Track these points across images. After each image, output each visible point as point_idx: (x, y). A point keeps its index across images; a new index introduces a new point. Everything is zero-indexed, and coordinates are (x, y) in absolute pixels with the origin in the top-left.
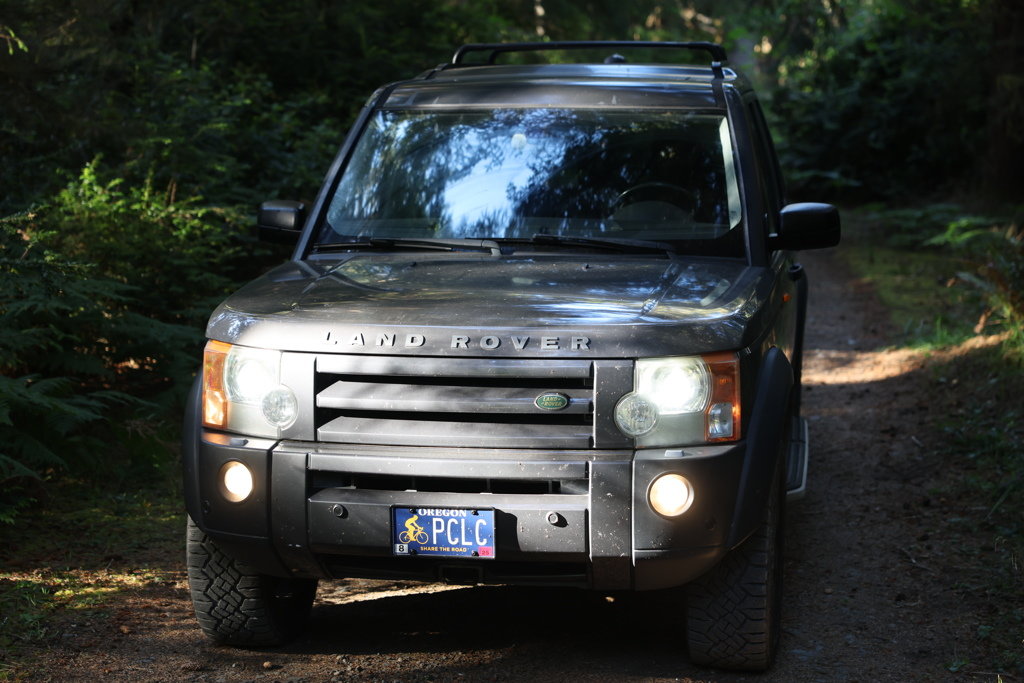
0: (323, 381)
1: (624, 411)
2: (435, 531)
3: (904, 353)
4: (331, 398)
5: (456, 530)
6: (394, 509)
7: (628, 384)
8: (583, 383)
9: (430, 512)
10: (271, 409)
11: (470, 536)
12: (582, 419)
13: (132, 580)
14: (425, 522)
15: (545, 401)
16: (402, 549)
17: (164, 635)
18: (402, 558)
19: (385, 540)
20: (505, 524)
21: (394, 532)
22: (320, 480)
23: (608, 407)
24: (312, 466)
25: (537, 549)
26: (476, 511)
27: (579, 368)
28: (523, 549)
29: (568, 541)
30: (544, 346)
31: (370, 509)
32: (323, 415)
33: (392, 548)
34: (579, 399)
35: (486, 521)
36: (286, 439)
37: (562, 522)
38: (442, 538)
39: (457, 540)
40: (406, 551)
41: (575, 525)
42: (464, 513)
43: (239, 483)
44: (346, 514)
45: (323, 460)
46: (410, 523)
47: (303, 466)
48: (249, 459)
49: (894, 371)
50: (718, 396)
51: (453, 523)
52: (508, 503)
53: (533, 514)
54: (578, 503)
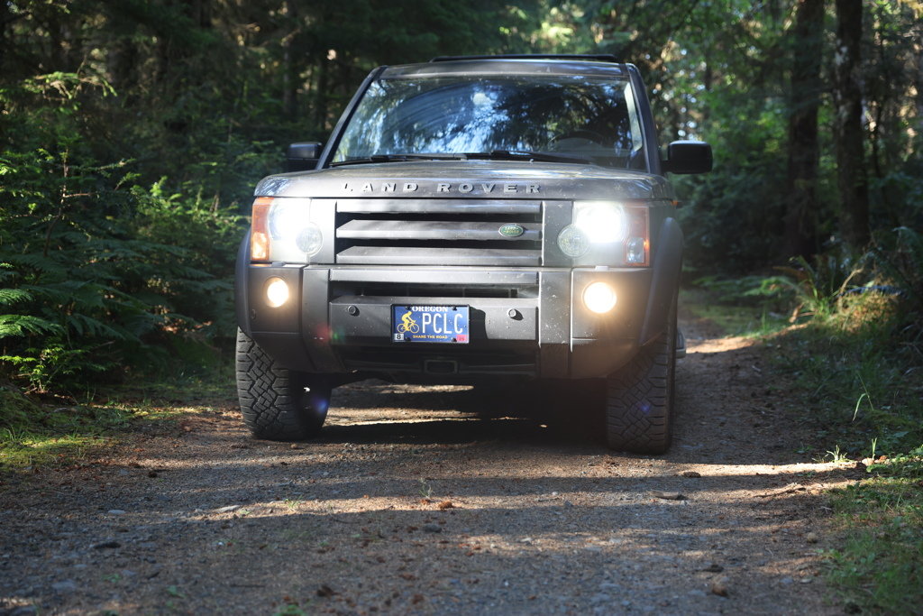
0: (342, 219)
1: (564, 238)
2: (424, 323)
4: (347, 231)
5: (440, 321)
6: (393, 308)
7: (566, 219)
8: (533, 218)
9: (420, 309)
10: (302, 244)
11: (450, 326)
12: (532, 245)
14: (417, 316)
15: (507, 230)
16: (399, 337)
18: (400, 343)
19: (388, 333)
20: (477, 318)
21: (394, 325)
22: (339, 289)
23: (553, 234)
24: (333, 278)
25: (500, 337)
26: (455, 307)
27: (532, 207)
28: (490, 336)
29: (523, 331)
30: (506, 190)
31: (376, 311)
32: (342, 245)
33: (392, 337)
34: (531, 233)
35: (463, 315)
36: (315, 263)
37: (518, 317)
38: (429, 328)
39: (440, 330)
40: (402, 339)
41: (528, 319)
42: (446, 309)
43: (278, 295)
44: (357, 312)
45: (339, 274)
46: (406, 317)
47: (326, 279)
48: (284, 275)
51: (438, 317)
52: (478, 303)
53: (498, 314)
54: (531, 303)
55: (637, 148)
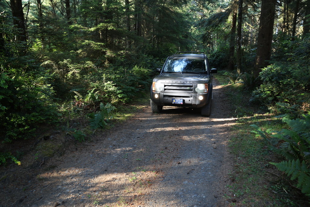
0: (165, 86)
1: (196, 89)
3: (221, 86)
4: (166, 88)
5: (179, 101)
6: (172, 99)
7: (196, 86)
8: (192, 86)
10: (160, 89)
11: (180, 102)
12: (192, 90)
13: (144, 106)
14: (176, 100)
15: (188, 88)
16: (173, 103)
17: (148, 112)
18: (173, 104)
19: (171, 102)
20: (184, 101)
21: (172, 101)
22: (165, 96)
23: (194, 89)
25: (187, 103)
26: (181, 99)
27: (192, 85)
28: (185, 103)
29: (190, 102)
30: (188, 83)
31: (170, 99)
32: (165, 89)
34: (191, 88)
35: (182, 100)
36: (161, 92)
37: (190, 100)
38: (177, 102)
41: (191, 101)
43: (156, 96)
44: (167, 99)
45: (165, 94)
46: (174, 100)
47: (163, 94)
48: (157, 94)
49: (220, 88)
50: (206, 88)
52: (184, 98)
53: (187, 100)
54: (191, 99)
55: (206, 70)
